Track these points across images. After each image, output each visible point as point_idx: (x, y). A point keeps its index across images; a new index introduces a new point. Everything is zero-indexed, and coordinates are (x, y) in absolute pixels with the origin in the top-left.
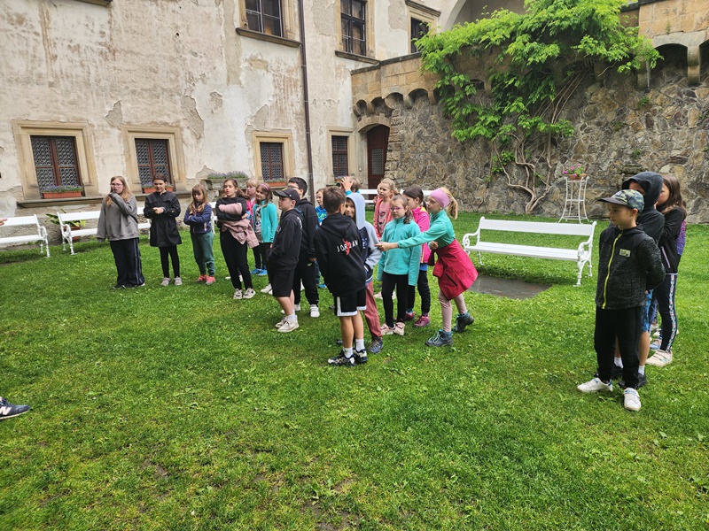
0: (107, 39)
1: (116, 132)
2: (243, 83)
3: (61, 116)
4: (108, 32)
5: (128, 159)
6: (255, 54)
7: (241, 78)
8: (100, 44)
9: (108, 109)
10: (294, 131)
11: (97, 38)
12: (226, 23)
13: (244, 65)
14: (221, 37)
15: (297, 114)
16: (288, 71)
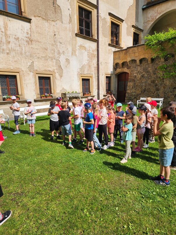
0: (29, 35)
1: (32, 74)
2: (77, 55)
3: (11, 67)
4: (29, 33)
5: (36, 85)
6: (81, 44)
7: (76, 53)
8: (27, 37)
9: (29, 64)
10: (94, 74)
11: (25, 35)
12: (72, 31)
13: (78, 48)
14: (70, 36)
15: (95, 68)
16: (93, 51)
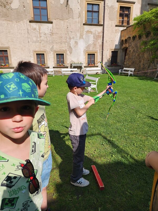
0: (52, 31)
1: (52, 52)
3: (42, 49)
5: (54, 58)
6: (88, 30)
7: (83, 37)
8: (50, 32)
9: (51, 47)
10: (99, 50)
11: (49, 31)
12: (80, 23)
13: (85, 33)
14: (79, 26)
15: (100, 45)
16: (98, 33)
